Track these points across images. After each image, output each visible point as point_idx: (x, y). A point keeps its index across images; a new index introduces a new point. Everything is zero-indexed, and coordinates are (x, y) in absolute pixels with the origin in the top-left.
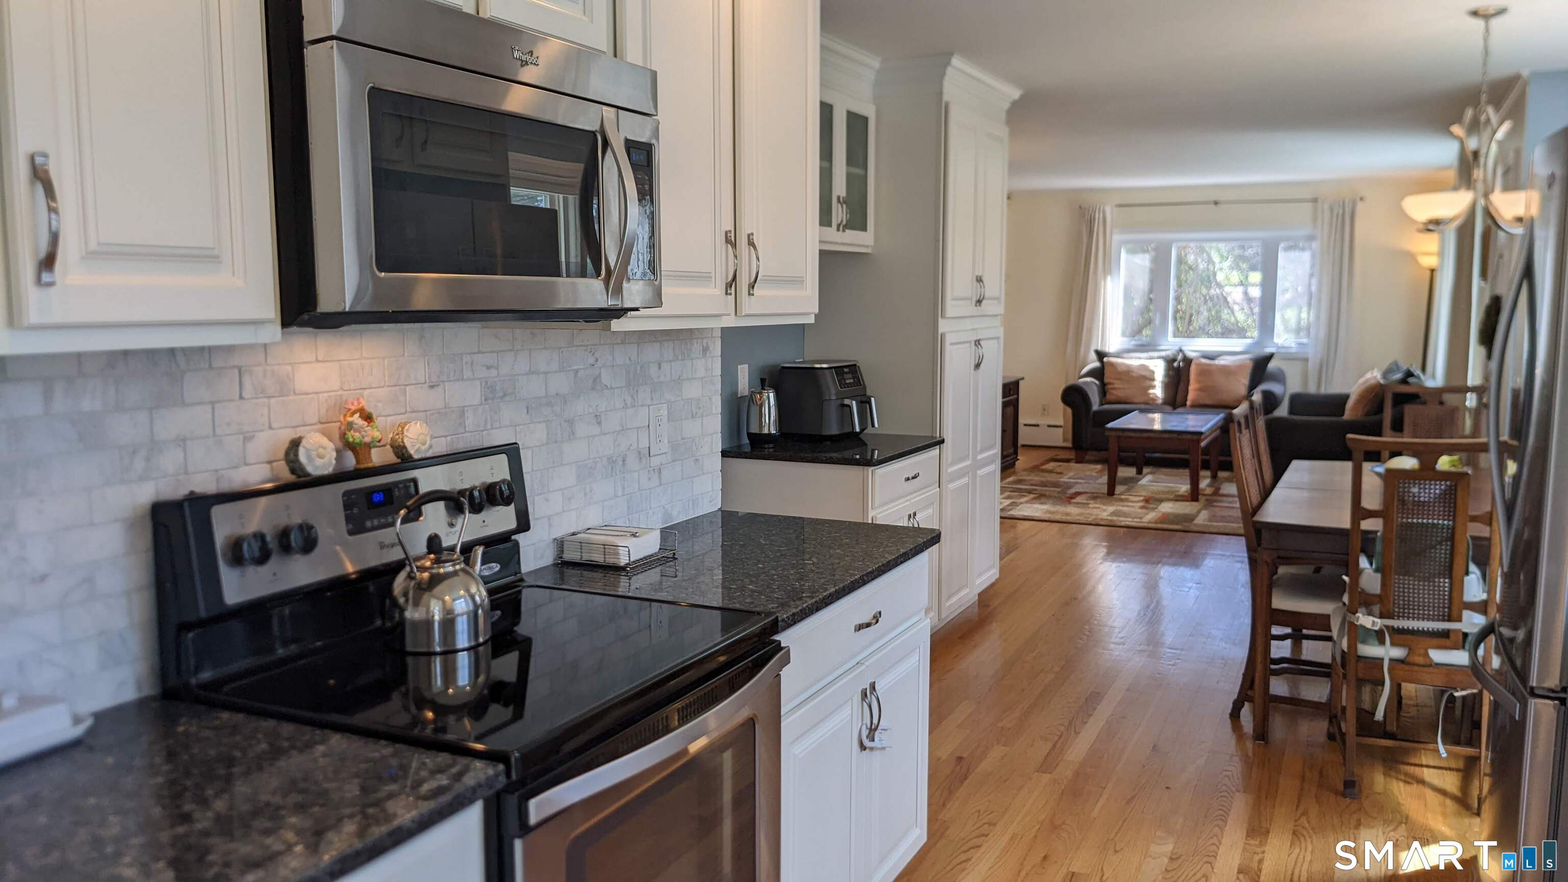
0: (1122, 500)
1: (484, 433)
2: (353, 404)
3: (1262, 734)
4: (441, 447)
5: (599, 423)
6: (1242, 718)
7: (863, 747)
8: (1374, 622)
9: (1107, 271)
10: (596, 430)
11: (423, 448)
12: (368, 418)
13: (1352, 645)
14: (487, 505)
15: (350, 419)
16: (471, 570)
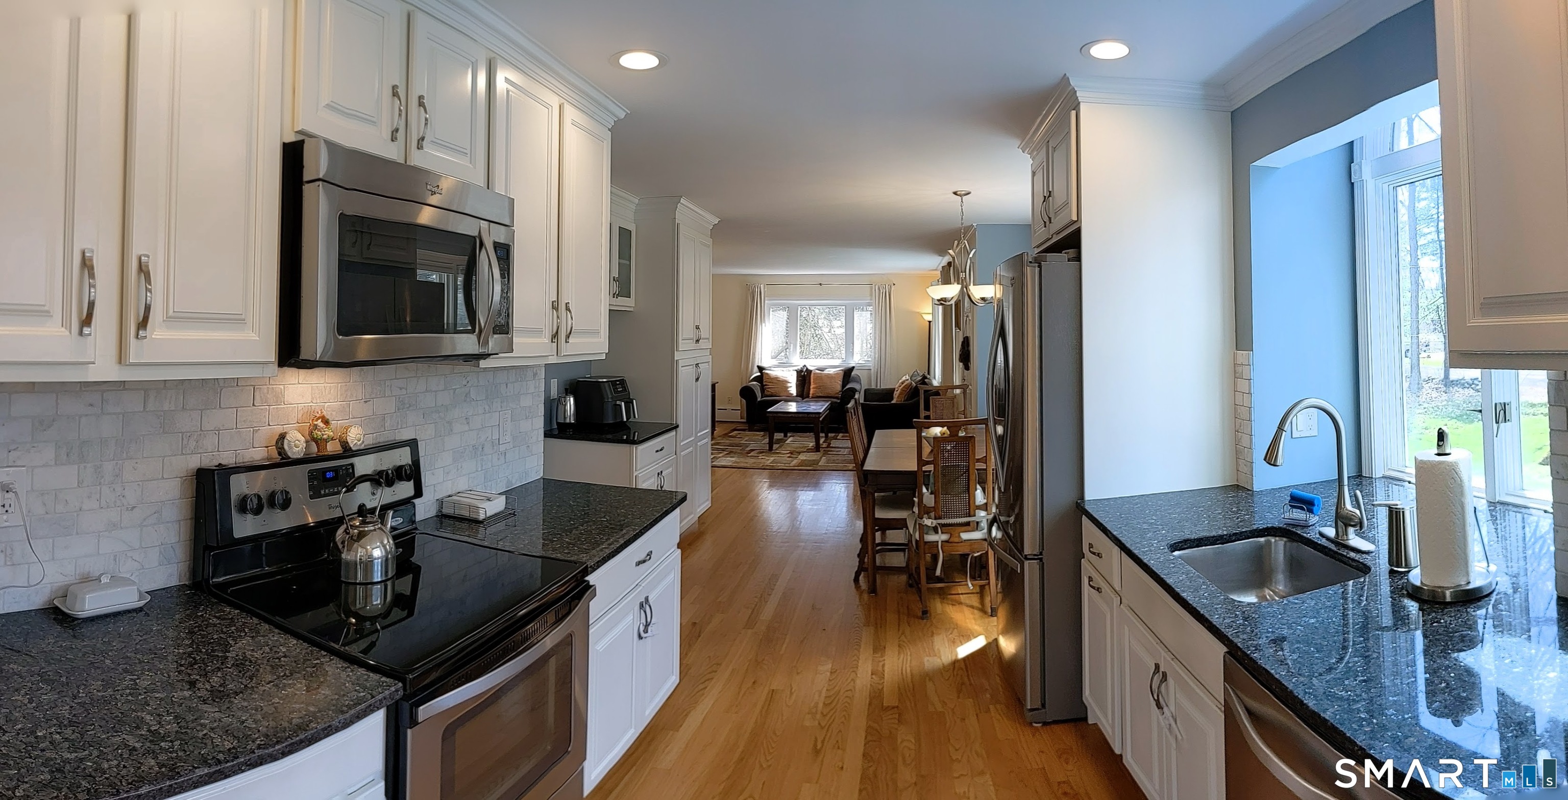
0: (778, 453)
1: (396, 431)
2: (318, 413)
3: (873, 590)
4: (370, 441)
5: (468, 423)
6: (860, 582)
7: (640, 637)
8: (932, 522)
10: (467, 428)
11: (359, 443)
12: (326, 422)
13: (922, 536)
14: (396, 480)
15: (316, 423)
16: (384, 528)
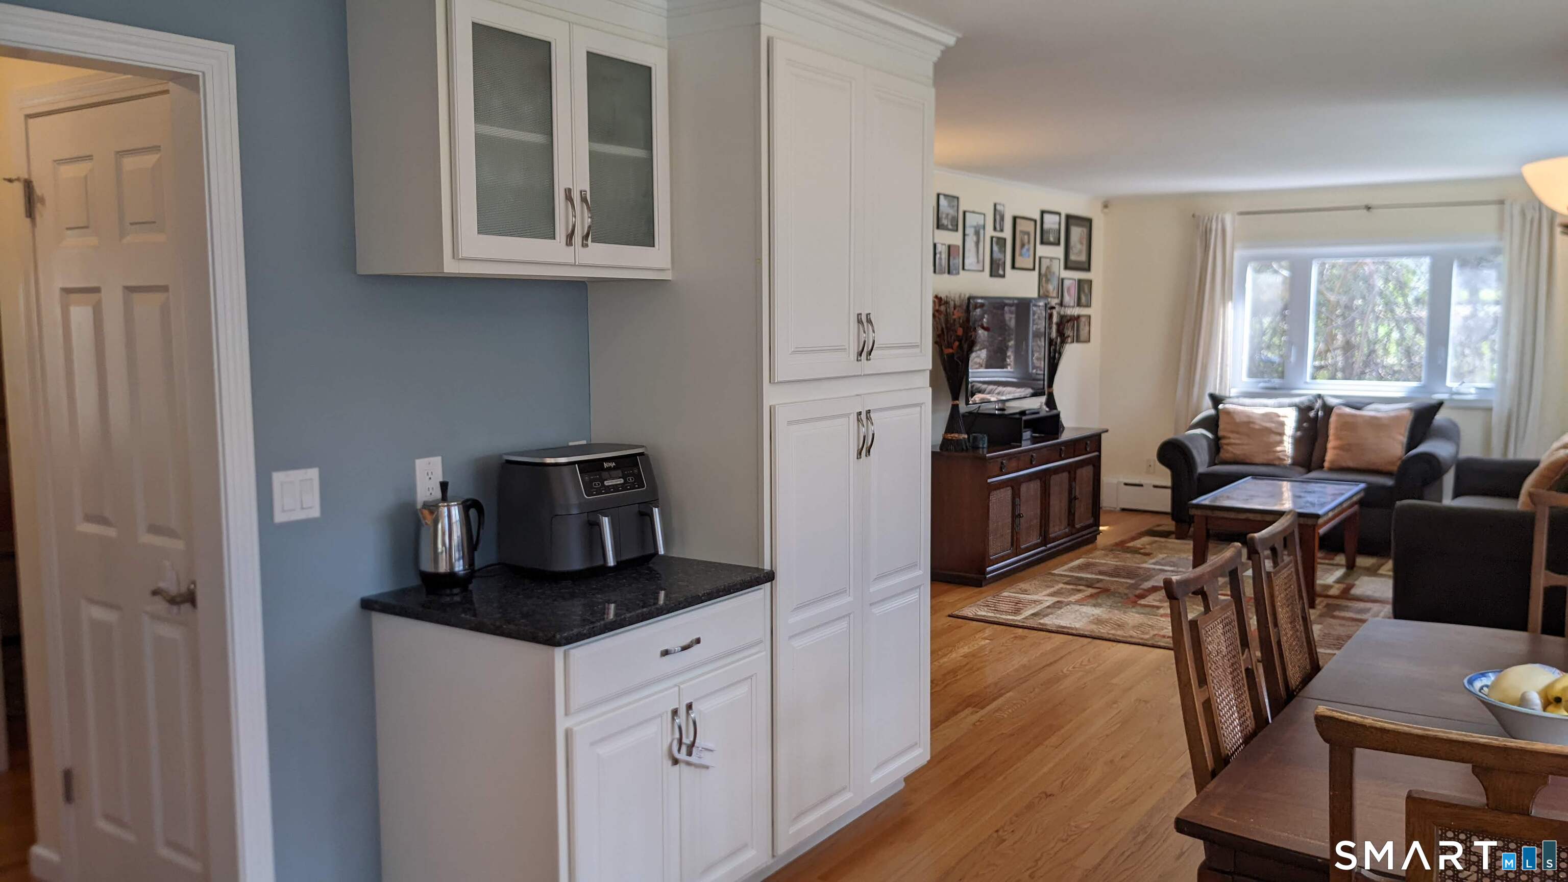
9: (1227, 296)
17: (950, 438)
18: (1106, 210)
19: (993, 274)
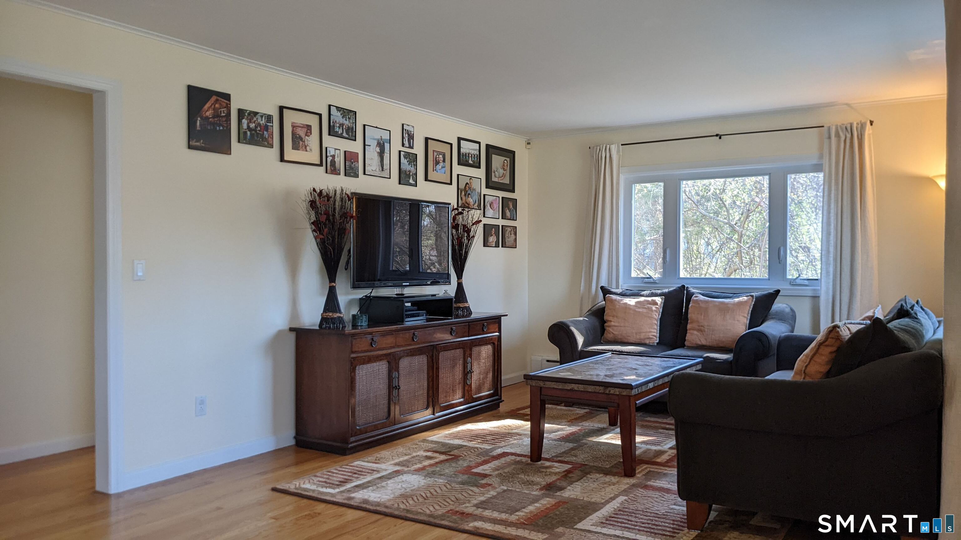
17: (325, 316)
18: (529, 146)
19: (402, 182)
